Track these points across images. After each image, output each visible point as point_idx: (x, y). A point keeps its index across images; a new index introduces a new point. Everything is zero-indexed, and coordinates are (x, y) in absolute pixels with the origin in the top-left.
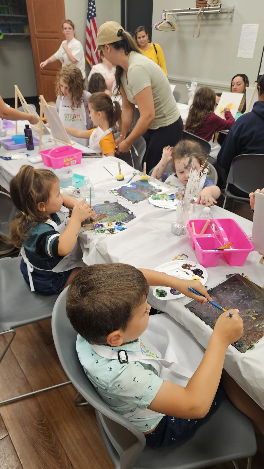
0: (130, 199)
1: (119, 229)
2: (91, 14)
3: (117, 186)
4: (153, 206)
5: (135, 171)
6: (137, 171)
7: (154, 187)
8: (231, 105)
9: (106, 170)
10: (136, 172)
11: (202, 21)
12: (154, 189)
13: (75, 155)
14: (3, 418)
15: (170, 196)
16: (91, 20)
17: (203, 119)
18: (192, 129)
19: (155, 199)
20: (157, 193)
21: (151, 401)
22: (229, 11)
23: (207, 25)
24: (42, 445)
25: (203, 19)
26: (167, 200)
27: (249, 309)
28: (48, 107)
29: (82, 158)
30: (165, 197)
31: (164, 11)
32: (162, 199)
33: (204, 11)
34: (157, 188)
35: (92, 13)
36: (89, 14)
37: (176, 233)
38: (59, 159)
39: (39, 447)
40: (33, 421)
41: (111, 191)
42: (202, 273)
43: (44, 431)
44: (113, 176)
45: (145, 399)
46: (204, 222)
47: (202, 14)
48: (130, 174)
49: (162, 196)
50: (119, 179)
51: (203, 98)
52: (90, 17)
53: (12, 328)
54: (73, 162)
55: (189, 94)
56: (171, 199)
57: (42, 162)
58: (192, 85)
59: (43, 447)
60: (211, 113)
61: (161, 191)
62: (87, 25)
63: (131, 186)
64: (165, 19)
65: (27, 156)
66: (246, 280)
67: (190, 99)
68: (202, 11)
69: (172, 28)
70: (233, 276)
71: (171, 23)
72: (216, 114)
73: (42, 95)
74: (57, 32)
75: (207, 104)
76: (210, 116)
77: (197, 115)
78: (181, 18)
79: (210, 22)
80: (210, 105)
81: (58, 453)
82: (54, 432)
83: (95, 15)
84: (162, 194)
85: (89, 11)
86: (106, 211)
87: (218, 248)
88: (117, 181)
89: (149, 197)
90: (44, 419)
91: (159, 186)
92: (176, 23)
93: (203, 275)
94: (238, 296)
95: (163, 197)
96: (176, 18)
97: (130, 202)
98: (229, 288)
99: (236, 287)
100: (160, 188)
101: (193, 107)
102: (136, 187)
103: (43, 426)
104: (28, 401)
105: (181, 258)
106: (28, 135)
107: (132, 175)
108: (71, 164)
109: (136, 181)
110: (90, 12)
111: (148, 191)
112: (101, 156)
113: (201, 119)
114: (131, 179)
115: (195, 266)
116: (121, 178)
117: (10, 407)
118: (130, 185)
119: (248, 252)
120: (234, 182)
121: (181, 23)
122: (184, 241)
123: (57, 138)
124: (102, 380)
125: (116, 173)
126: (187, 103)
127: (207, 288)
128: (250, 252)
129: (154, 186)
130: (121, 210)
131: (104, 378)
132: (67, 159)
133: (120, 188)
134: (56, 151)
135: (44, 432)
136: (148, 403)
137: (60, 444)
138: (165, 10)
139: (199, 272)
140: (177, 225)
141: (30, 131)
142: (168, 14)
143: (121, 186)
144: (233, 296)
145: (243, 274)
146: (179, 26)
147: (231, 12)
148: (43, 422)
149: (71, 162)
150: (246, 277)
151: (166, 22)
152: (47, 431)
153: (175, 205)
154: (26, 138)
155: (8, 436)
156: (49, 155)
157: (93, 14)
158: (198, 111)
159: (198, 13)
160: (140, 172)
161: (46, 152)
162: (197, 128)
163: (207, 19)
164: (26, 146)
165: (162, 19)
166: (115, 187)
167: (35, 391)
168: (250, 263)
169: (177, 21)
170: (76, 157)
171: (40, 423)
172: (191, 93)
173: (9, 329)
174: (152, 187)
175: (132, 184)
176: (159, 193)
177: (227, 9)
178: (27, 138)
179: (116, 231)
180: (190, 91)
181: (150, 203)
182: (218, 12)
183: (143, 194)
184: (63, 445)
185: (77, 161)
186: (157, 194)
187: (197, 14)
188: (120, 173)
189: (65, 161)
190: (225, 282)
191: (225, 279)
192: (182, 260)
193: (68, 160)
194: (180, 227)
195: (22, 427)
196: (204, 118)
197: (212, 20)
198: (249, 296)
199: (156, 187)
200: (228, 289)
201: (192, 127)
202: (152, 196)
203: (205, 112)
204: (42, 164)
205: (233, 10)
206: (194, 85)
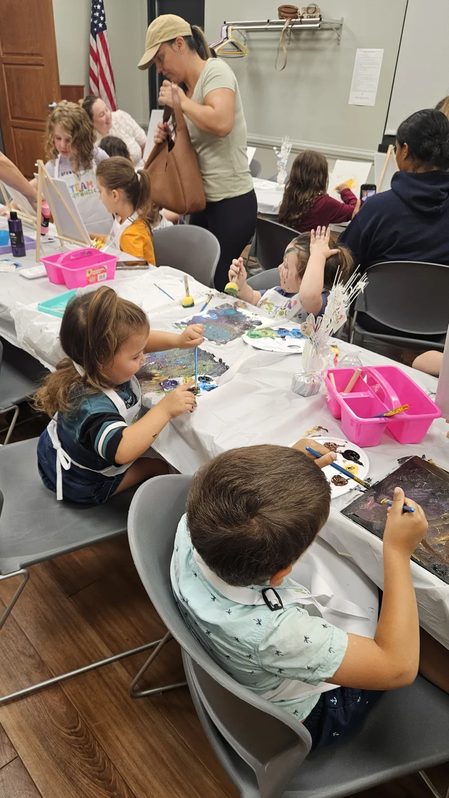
0: (211, 337)
1: (206, 389)
2: (97, 26)
3: (185, 317)
4: (253, 348)
5: (210, 291)
6: (214, 291)
7: (249, 317)
8: (351, 180)
9: (160, 289)
10: (212, 293)
11: (288, 42)
12: (248, 320)
13: (105, 264)
14: (5, 728)
15: (278, 331)
16: (97, 36)
17: (308, 204)
18: (292, 221)
19: (253, 336)
20: (255, 327)
21: (334, 670)
22: (334, 26)
23: (298, 49)
24: (80, 770)
25: (290, 39)
26: (273, 338)
27: (446, 512)
28: (52, 182)
29: (117, 269)
30: (270, 333)
31: (225, 23)
32: (265, 337)
33: (293, 25)
34: (254, 318)
35: (98, 23)
36: (93, 25)
37: (301, 393)
38: (78, 271)
39: (74, 772)
40: (60, 729)
41: (176, 324)
42: (359, 457)
43: (81, 744)
44: (173, 299)
45: (324, 669)
46: (350, 372)
47: (289, 31)
48: (202, 296)
49: (264, 332)
50: (186, 305)
51: (307, 170)
52: (95, 29)
53: (23, 567)
54: (101, 277)
55: (278, 163)
56: (280, 336)
57: (44, 276)
58: (283, 148)
59: (83, 773)
60: (321, 195)
61: (260, 323)
62: (92, 45)
63: (209, 316)
64: (227, 38)
65: (15, 266)
66: (432, 467)
67: (279, 171)
68: (290, 25)
69: (238, 53)
70: (408, 460)
71: (236, 45)
72: (330, 196)
73: (40, 159)
74: (39, 55)
75: (314, 180)
76: (321, 199)
77: (297, 198)
78: (253, 36)
79: (302, 45)
80: (319, 181)
81: (111, 781)
82: (99, 745)
83: (105, 27)
84: (263, 329)
85: (93, 21)
86: (174, 358)
87: (385, 415)
88: (182, 308)
89: (243, 333)
90: (78, 723)
91: (256, 315)
92: (245, 45)
93: (360, 460)
94: (423, 492)
95: (267, 334)
96: (245, 36)
97: (213, 342)
98: (406, 479)
99: (418, 478)
100: (259, 318)
101: (290, 185)
102: (217, 318)
103: (78, 737)
104: (46, 694)
105: (317, 433)
106: (16, 230)
107: (206, 298)
108: (98, 280)
109: (216, 308)
110: (96, 22)
111: (239, 324)
112: (146, 267)
113: (305, 204)
114: (206, 304)
115: (344, 446)
116: (190, 303)
117: (14, 706)
118: (207, 314)
119: (431, 419)
120: (367, 310)
121: (254, 45)
122: (317, 406)
123: (64, 236)
124: (246, 642)
125: (180, 295)
126: (273, 179)
127: (371, 480)
128: (435, 420)
129: (247, 315)
130: (200, 356)
131: (249, 639)
132: (91, 270)
133: (191, 319)
134: (72, 257)
135: (82, 747)
136: (330, 675)
137: (112, 765)
138: (227, 23)
139: (353, 455)
140: (303, 380)
141: (19, 224)
142: (232, 30)
143: (192, 316)
144: (415, 492)
145: (424, 456)
146: (251, 49)
147: (337, 29)
148: (77, 729)
149: (98, 276)
150: (429, 460)
151: (229, 43)
152: (87, 744)
153: (289, 346)
154: (11, 236)
155: (18, 758)
156: (58, 263)
157: (100, 25)
158: (299, 192)
159: (282, 28)
160: (218, 292)
161: (54, 258)
162: (300, 221)
163: (298, 40)
164: (11, 250)
165: (221, 37)
166: (182, 318)
167: (57, 676)
168: (431, 438)
169: (246, 41)
170: (106, 268)
171: (73, 730)
172: (282, 161)
173: (19, 568)
174: (244, 317)
175: (210, 312)
176: (258, 327)
177: (331, 23)
178: (14, 235)
179: (202, 392)
180: (280, 159)
181: (246, 343)
182: (317, 27)
183: (232, 329)
184: (118, 766)
185: (108, 275)
186: (255, 329)
187: (281, 31)
188: (188, 295)
189: (88, 275)
190: (398, 470)
191: (397, 466)
192: (320, 436)
193: (94, 272)
194: (308, 381)
195: (40, 741)
196: (310, 203)
197: (306, 40)
198: (442, 492)
199: (251, 318)
200: (405, 481)
201: (289, 219)
202: (247, 332)
203: (311, 194)
204: (47, 279)
205: (341, 25)
206: (286, 148)
